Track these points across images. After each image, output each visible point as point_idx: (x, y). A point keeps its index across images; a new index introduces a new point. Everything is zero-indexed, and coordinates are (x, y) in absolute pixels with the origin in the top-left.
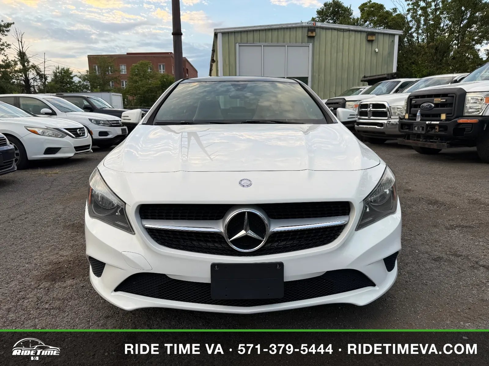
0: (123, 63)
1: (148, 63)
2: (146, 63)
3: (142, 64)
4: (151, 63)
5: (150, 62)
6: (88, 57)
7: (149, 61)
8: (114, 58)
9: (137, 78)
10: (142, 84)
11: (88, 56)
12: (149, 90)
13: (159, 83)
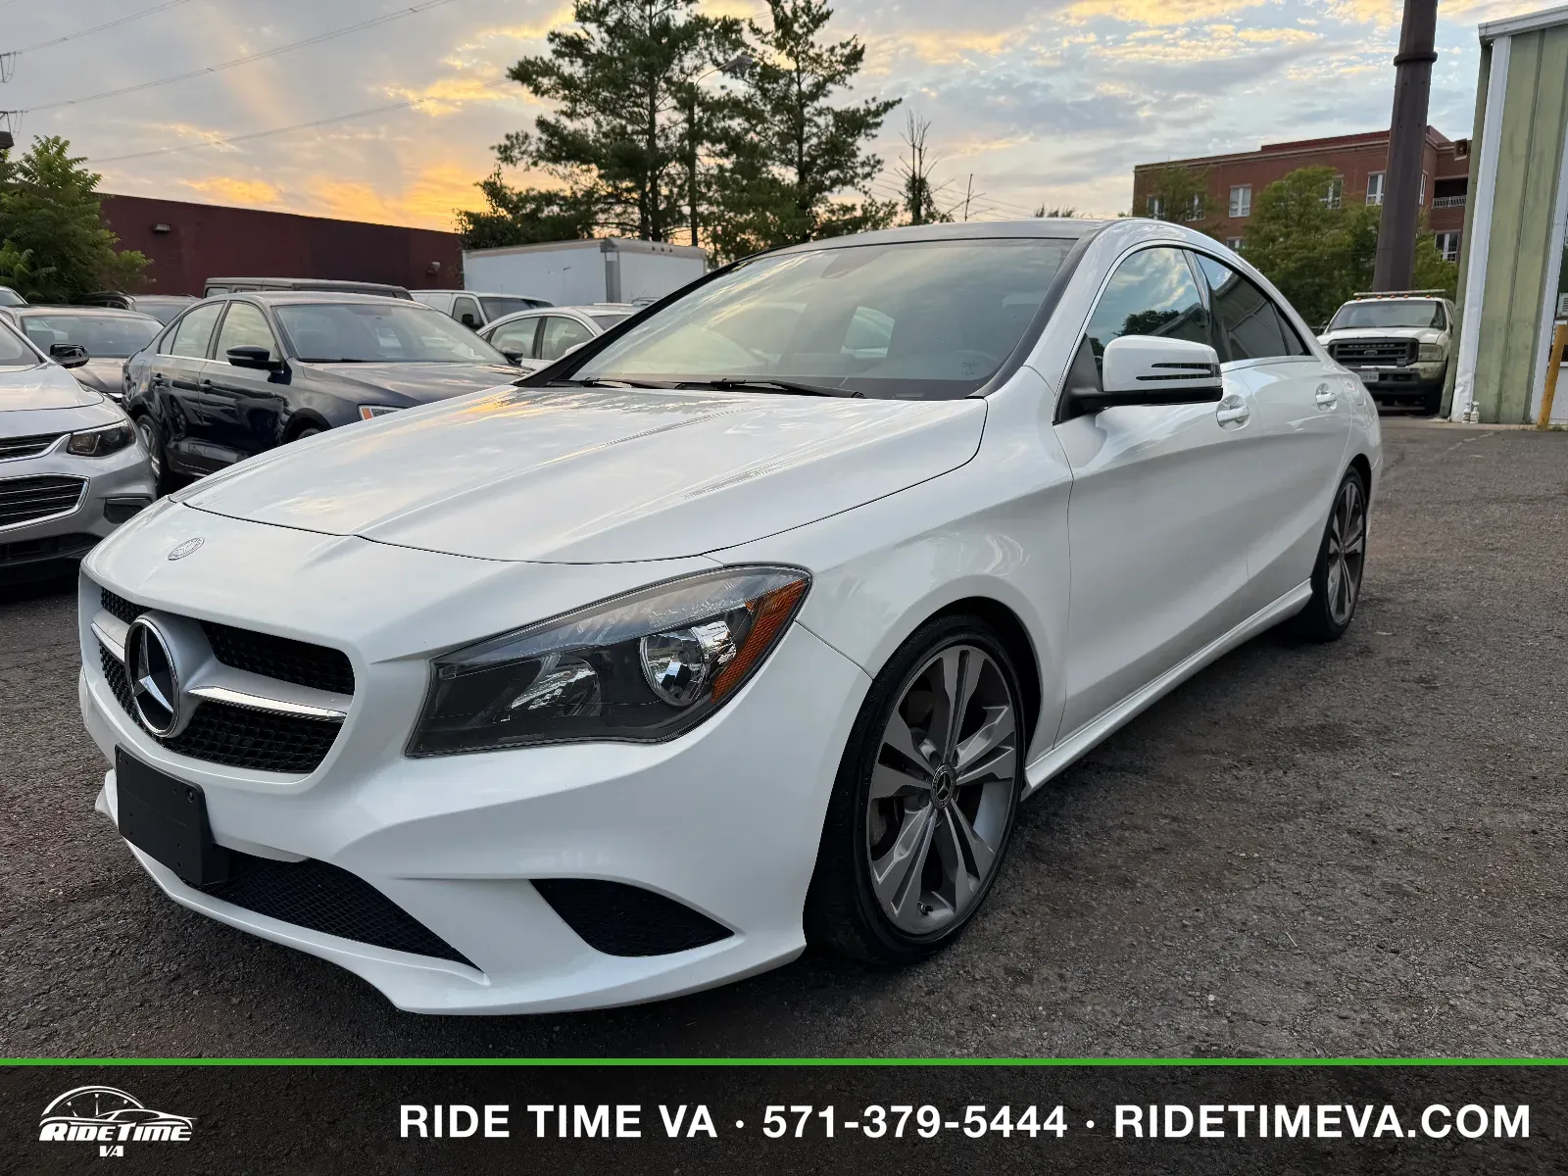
0: (1241, 181)
1: (1325, 172)
2: (1315, 177)
3: (1300, 177)
4: (1333, 172)
5: (1334, 168)
6: (1135, 172)
7: (1327, 168)
8: (1209, 166)
9: (1273, 227)
10: (1286, 248)
11: (1137, 167)
12: (1303, 267)
13: (1349, 238)
